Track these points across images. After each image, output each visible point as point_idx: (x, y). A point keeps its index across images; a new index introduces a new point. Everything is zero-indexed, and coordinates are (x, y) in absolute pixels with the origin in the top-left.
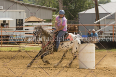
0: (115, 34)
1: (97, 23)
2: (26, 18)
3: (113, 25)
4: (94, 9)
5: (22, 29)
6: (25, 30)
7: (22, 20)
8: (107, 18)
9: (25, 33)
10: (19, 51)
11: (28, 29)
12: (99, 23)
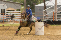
0: (54, 17)
1: (45, 11)
2: (6, 9)
3: (53, 12)
4: (43, 3)
5: (4, 14)
6: (6, 15)
7: (4, 10)
8: (50, 8)
9: (6, 17)
10: (3, 26)
11: (7, 15)
12: (46, 11)
